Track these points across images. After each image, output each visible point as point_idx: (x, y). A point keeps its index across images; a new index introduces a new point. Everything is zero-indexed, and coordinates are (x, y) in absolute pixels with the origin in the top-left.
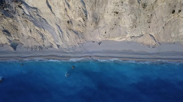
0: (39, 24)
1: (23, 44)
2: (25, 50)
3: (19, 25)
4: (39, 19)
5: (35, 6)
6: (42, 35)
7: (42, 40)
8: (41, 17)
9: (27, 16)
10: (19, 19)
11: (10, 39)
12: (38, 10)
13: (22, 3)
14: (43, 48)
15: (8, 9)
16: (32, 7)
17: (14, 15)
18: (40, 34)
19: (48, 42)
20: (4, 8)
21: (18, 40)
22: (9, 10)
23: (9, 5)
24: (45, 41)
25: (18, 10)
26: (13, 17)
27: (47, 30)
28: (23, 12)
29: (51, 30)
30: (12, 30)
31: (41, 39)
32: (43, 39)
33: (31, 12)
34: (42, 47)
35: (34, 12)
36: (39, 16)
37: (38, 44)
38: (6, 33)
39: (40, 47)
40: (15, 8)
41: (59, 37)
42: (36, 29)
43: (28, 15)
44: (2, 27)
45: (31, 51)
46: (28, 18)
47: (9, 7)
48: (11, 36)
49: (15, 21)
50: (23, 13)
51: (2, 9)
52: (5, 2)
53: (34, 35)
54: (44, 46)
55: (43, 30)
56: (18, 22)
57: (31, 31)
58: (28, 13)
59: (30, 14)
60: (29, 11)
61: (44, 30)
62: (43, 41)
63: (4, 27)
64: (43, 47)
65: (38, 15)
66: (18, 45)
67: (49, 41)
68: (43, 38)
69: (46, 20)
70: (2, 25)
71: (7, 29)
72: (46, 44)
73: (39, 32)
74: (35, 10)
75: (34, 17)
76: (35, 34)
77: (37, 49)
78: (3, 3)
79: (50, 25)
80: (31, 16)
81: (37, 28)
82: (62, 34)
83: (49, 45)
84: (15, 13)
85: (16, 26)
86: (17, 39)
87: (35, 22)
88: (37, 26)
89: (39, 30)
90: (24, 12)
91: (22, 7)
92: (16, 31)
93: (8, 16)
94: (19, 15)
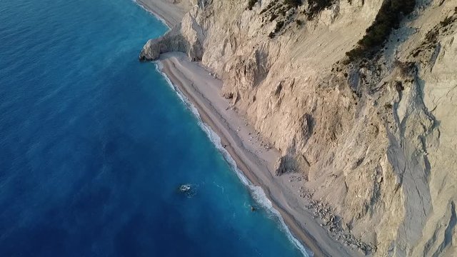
0: (402, 162)
1: (307, 179)
2: (297, 192)
3: (351, 126)
4: (412, 150)
5: (437, 114)
6: (378, 194)
7: (362, 207)
8: (425, 151)
9: (391, 118)
10: (365, 112)
11: (298, 145)
12: (435, 131)
13: (412, 81)
14: (341, 230)
15: (369, 73)
16: (429, 110)
17: (365, 94)
18: (376, 186)
19: (370, 229)
20: (361, 67)
21: (308, 163)
22: (369, 79)
23: (380, 69)
24: (366, 220)
25: (386, 91)
26: (359, 95)
27: (406, 191)
28: (395, 103)
29: (417, 206)
30: (325, 128)
31: (361, 203)
32: (367, 207)
33: (412, 117)
34: (340, 224)
35: (422, 124)
36: (424, 146)
37: (339, 210)
38: (306, 123)
39: (336, 221)
40: (385, 83)
41: (421, 246)
42: (379, 167)
43: (397, 118)
44: (312, 108)
45: (306, 207)
46: (390, 125)
47: (374, 72)
48: (307, 141)
49: (354, 110)
50: (392, 103)
51: (356, 66)
52: (378, 58)
53: (357, 177)
54: (349, 227)
55: (396, 181)
56: (357, 117)
57: (360, 162)
58: (401, 113)
59: (405, 118)
60: (410, 110)
61: (399, 185)
62: (360, 211)
63: (319, 109)
64: (344, 227)
65: (422, 140)
66: (296, 171)
67: (377, 229)
68: (372, 204)
69: (433, 171)
70: (319, 103)
71: (318, 117)
72: (361, 229)
73: (379, 181)
74: (428, 123)
75: (406, 134)
76: (364, 176)
77: (324, 217)
78: (373, 58)
79: (428, 190)
80: (402, 127)
81: (384, 163)
82: (442, 247)
83: (366, 239)
84: (372, 92)
85: (341, 126)
86: (310, 158)
87: (397, 147)
88: (390, 160)
89: (384, 173)
90: (397, 104)
91: (403, 92)
92: (329, 137)
93: (353, 85)
94: (376, 103)
